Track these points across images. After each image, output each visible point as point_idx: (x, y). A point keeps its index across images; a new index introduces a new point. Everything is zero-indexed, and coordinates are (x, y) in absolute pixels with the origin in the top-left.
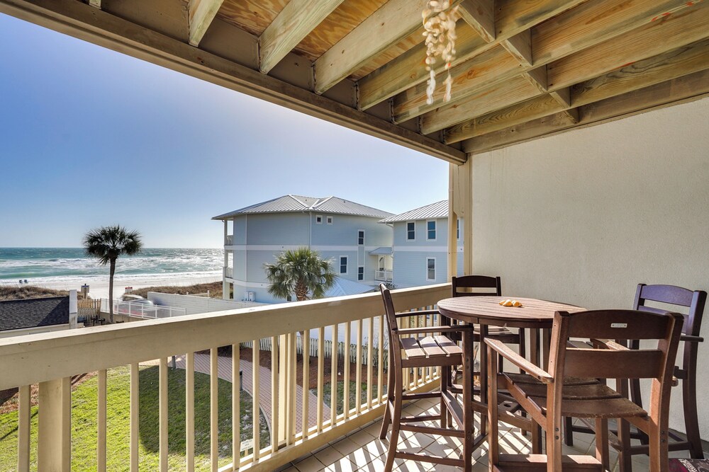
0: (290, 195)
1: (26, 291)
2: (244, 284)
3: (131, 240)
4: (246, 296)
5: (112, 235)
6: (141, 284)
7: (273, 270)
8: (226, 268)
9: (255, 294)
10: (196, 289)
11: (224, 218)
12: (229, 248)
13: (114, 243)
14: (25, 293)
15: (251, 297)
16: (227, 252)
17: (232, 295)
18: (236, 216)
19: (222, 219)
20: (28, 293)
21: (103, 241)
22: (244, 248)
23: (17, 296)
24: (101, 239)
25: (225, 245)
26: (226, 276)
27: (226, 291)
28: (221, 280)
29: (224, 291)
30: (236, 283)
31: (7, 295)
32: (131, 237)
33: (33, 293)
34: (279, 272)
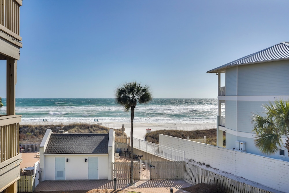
0: (284, 42)
1: (94, 127)
2: (235, 133)
3: (144, 93)
4: (237, 145)
5: (132, 89)
6: (160, 126)
7: (261, 122)
8: (219, 117)
9: (245, 144)
10: (197, 134)
11: (217, 71)
12: (222, 98)
13: (133, 95)
14: (93, 129)
15: (242, 146)
16: (220, 103)
17: (224, 143)
18: (228, 69)
19: (216, 72)
20: (95, 129)
21: (126, 93)
22: (235, 98)
23: (89, 130)
24: (125, 92)
25: (219, 96)
26: (219, 125)
27: (219, 138)
28: (215, 127)
29: (217, 138)
30: (228, 131)
31: (85, 129)
32: (144, 90)
33: (96, 129)
34: (267, 124)
